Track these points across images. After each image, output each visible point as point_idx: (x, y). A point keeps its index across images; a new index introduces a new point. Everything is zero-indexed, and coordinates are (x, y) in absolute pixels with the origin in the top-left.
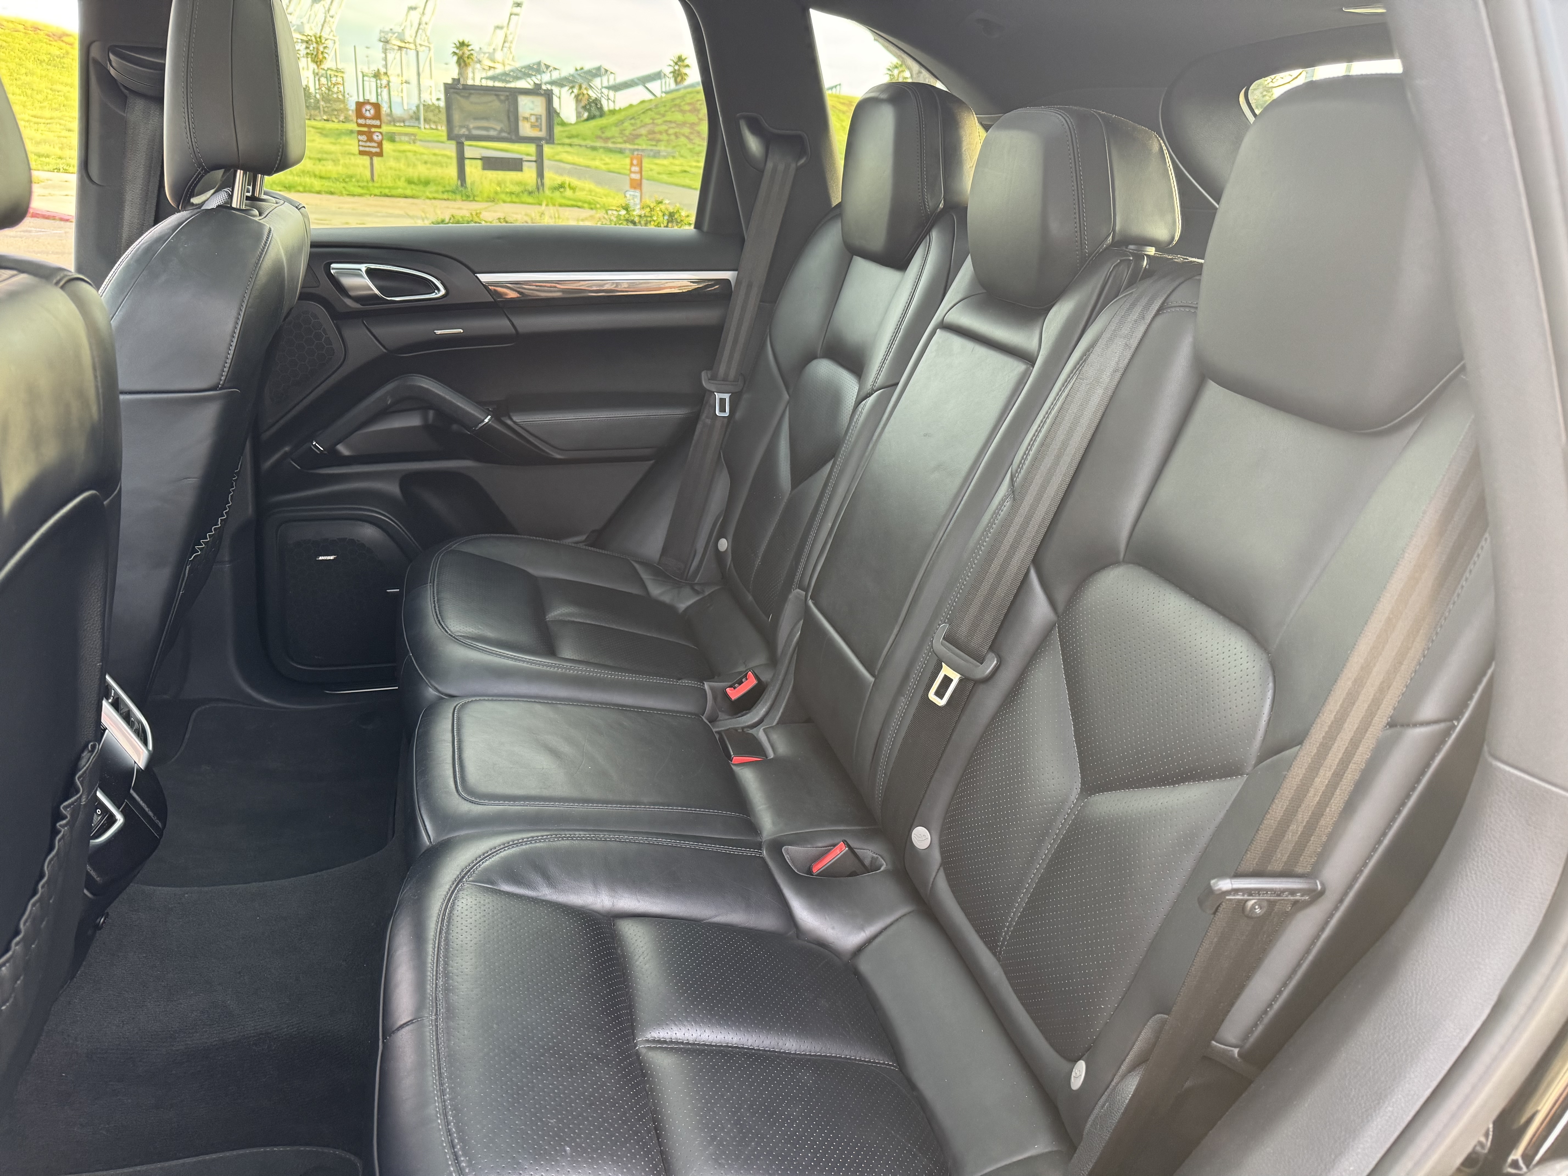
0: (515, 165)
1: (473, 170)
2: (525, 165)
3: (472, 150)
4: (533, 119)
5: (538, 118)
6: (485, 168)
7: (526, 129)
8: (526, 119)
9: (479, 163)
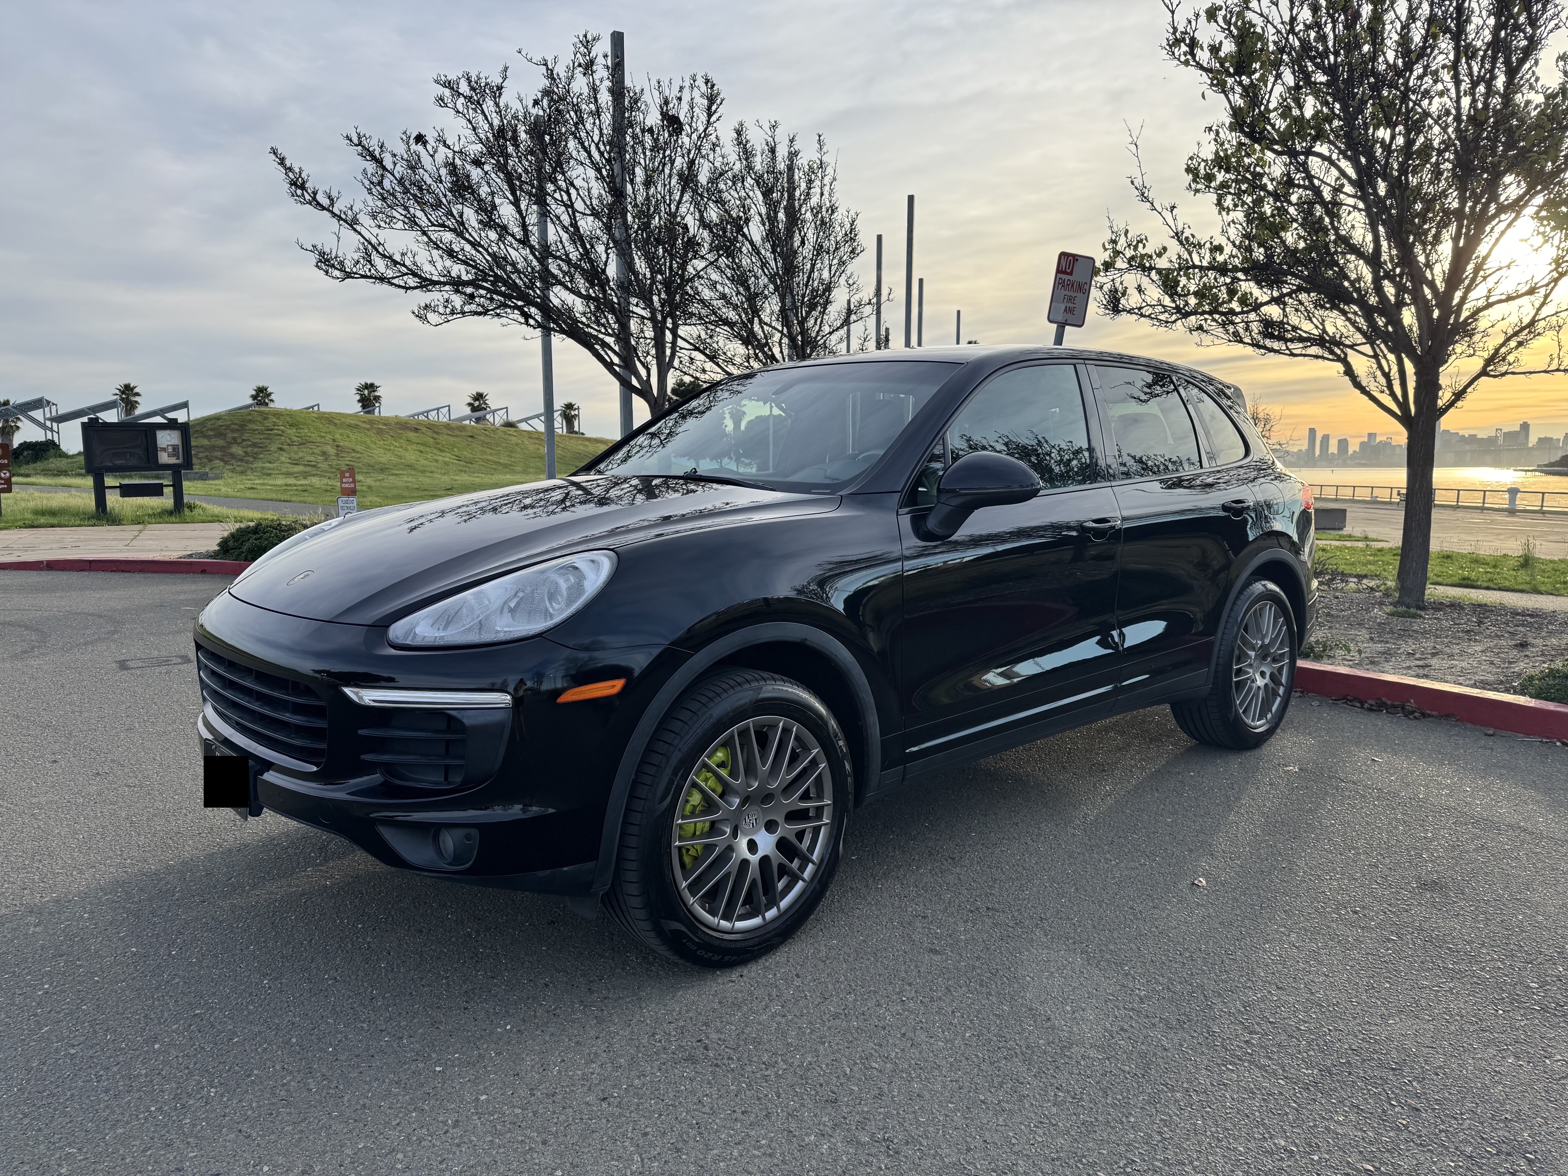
0: (156, 491)
1: (113, 499)
2: (166, 490)
3: (110, 481)
4: (170, 450)
5: (175, 448)
6: (123, 495)
7: (164, 458)
8: (164, 450)
9: (118, 491)
